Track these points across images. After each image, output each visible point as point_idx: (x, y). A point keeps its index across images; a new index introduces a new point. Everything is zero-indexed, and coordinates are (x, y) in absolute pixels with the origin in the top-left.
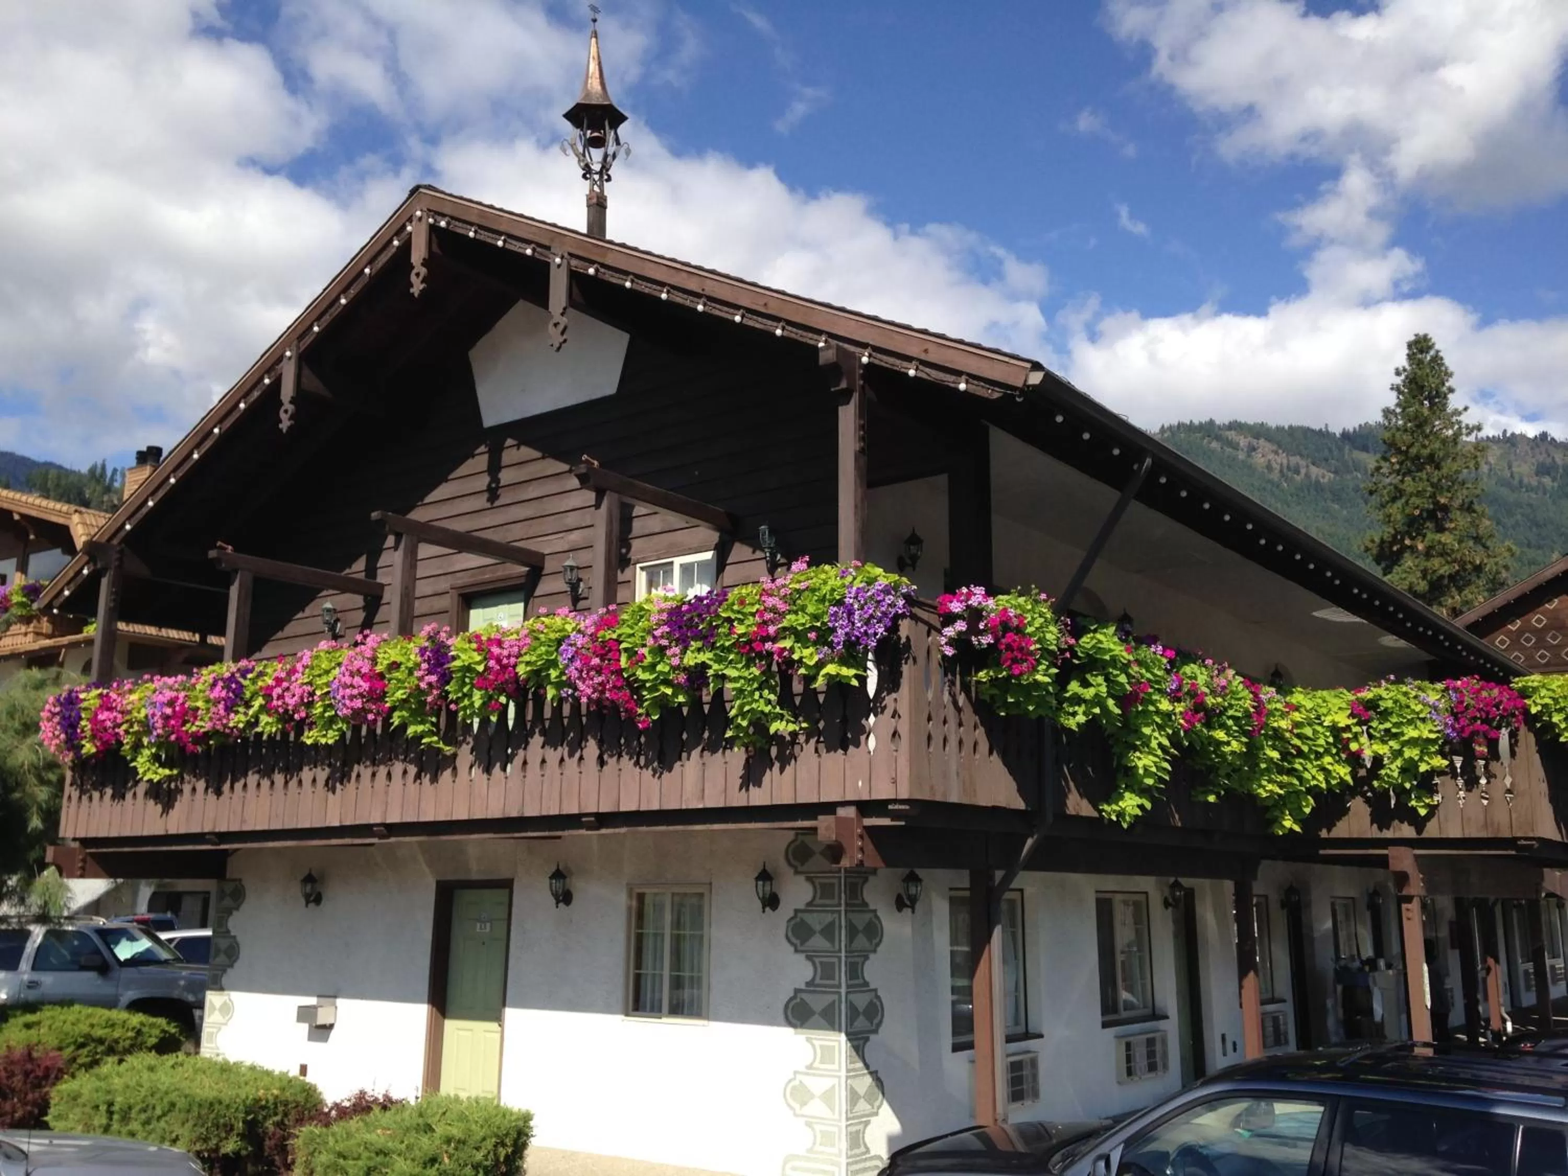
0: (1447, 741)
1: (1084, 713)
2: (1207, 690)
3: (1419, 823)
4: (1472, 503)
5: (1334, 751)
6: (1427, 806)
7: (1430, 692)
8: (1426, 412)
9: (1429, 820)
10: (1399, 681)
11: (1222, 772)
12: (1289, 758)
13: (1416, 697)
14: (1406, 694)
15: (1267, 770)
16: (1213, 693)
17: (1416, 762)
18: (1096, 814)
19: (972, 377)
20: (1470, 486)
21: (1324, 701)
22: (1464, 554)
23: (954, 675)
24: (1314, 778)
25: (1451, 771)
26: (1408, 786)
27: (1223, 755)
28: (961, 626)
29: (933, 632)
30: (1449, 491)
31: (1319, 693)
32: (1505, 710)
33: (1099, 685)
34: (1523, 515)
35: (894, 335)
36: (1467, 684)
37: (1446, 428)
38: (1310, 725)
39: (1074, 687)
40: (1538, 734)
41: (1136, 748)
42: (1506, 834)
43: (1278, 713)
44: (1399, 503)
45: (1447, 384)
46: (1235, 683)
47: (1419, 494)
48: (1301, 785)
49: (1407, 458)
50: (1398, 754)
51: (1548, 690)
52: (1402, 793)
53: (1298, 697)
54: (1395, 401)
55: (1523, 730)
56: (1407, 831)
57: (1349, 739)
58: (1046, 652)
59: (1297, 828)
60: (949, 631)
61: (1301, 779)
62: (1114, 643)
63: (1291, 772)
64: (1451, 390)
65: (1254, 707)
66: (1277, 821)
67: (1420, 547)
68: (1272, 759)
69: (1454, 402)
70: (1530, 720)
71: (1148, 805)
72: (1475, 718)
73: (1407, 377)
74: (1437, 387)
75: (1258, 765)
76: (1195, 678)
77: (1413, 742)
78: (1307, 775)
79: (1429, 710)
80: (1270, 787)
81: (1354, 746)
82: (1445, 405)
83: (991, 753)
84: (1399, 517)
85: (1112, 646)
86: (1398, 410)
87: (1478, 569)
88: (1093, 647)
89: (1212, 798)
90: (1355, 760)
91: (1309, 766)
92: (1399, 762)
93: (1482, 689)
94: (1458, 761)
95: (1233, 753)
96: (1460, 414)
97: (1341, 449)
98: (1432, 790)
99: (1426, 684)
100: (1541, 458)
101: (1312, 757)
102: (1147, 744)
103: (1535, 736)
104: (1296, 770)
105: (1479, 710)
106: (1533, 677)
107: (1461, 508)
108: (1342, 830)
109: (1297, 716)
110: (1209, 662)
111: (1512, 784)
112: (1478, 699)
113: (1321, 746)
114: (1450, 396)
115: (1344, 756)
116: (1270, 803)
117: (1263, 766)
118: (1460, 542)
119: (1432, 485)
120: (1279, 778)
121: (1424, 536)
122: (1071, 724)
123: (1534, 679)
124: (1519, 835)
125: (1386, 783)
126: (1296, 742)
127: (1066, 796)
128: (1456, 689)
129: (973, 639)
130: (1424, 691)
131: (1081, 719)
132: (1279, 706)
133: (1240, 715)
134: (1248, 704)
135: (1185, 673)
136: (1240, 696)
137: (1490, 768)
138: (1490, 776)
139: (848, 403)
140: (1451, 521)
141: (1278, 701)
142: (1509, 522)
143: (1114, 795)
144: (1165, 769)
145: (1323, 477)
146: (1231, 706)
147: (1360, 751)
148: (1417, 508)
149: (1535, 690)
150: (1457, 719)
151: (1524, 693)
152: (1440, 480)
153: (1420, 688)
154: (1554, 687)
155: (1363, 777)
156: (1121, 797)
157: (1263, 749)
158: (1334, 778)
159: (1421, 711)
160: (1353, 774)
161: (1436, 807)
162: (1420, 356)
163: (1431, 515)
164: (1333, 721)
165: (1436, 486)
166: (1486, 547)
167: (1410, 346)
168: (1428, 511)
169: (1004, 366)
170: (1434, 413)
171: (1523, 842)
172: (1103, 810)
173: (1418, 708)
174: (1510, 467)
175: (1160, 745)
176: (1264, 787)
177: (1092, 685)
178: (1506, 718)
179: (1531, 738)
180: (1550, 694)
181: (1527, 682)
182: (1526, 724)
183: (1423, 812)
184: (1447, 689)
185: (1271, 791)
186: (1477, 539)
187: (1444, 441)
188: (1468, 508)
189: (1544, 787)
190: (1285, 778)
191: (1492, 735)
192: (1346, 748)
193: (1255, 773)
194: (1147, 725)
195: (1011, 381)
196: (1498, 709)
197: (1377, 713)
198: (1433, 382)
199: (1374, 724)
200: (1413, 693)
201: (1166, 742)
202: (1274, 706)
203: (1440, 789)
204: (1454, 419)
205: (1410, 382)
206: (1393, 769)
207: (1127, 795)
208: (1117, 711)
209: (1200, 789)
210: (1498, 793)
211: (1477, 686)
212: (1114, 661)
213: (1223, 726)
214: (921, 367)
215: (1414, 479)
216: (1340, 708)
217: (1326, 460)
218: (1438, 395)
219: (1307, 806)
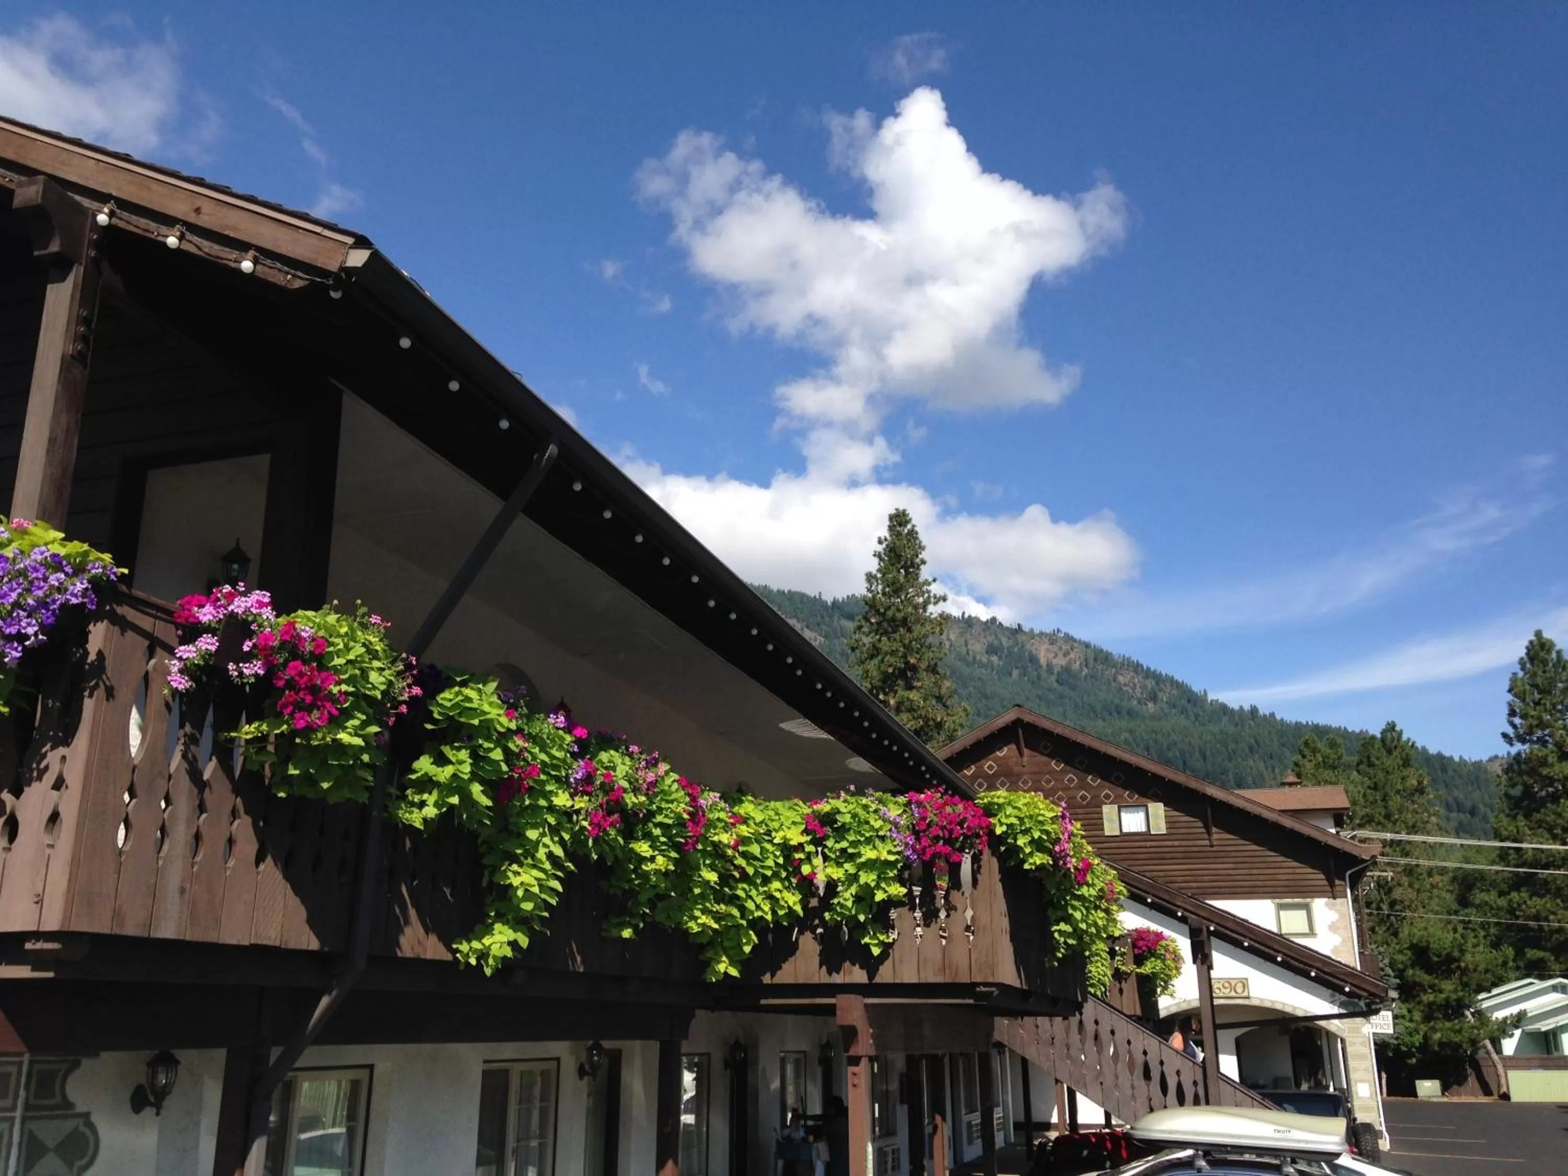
0: (907, 866)
1: (436, 805)
2: (625, 784)
3: (871, 964)
4: (936, 664)
5: (784, 874)
6: (882, 944)
7: (891, 806)
8: (902, 579)
9: (882, 963)
10: (860, 792)
11: (643, 898)
12: (731, 882)
13: (876, 811)
14: (865, 807)
15: (702, 896)
16: (636, 791)
17: (873, 889)
18: (448, 957)
19: (263, 254)
20: (935, 649)
21: (777, 814)
22: (927, 711)
23: (199, 726)
24: (758, 907)
25: (908, 902)
26: (862, 918)
27: (645, 876)
28: (208, 643)
29: (159, 650)
30: (918, 653)
31: (772, 804)
32: (969, 828)
33: (461, 762)
34: (974, 687)
35: (155, 186)
36: (930, 797)
37: (918, 595)
38: (757, 841)
39: (424, 765)
40: (1002, 859)
41: (515, 859)
42: (965, 979)
43: (721, 825)
44: (876, 661)
45: (920, 556)
46: (668, 781)
47: (893, 653)
48: (742, 917)
49: (885, 620)
50: (853, 878)
51: (1015, 808)
52: (858, 929)
53: (747, 808)
54: (877, 567)
55: (987, 853)
56: (858, 975)
57: (800, 859)
58: (362, 700)
59: (734, 972)
60: (187, 652)
61: (743, 910)
62: (491, 704)
63: (733, 900)
64: (923, 562)
65: (689, 813)
66: (707, 964)
67: (892, 702)
68: (708, 882)
69: (925, 573)
70: (995, 841)
71: (524, 941)
72: (937, 838)
73: (887, 546)
74: (912, 557)
75: (691, 891)
76: (614, 768)
77: (870, 865)
78: (750, 905)
79: (889, 826)
80: (704, 919)
81: (806, 869)
82: (917, 575)
83: (260, 859)
84: (875, 673)
85: (486, 708)
86: (879, 575)
87: (939, 726)
88: (457, 705)
89: (627, 933)
90: (806, 885)
91: (753, 893)
92: (853, 889)
93: (946, 804)
94: (917, 890)
95: (657, 872)
96: (929, 584)
97: (831, 617)
98: (888, 926)
99: (888, 796)
100: (990, 639)
101: (759, 881)
102: (530, 852)
103: (999, 861)
104: (738, 897)
105: (943, 828)
106: (999, 793)
107: (927, 670)
108: (789, 973)
109: (744, 830)
110: (634, 748)
111: (973, 918)
112: (941, 815)
113: (770, 868)
114: (922, 567)
115: (794, 881)
116: (705, 940)
117: (697, 891)
118: (925, 700)
119: (904, 646)
120: (716, 908)
121: (896, 692)
122: (416, 818)
123: (1001, 795)
124: (978, 980)
125: (839, 914)
126: (741, 861)
127: (400, 931)
128: (919, 804)
129: (231, 666)
130: (885, 805)
131: (430, 811)
132: (722, 815)
133: (670, 822)
134: (682, 808)
135: (601, 762)
136: (674, 796)
137: (951, 899)
138: (950, 908)
139: (63, 279)
140: (918, 680)
141: (722, 810)
142: (964, 693)
143: (478, 928)
144: (553, 890)
145: (815, 640)
146: (660, 810)
147: (813, 874)
148: (890, 666)
149: (1000, 807)
150: (918, 839)
151: (990, 811)
152: (910, 642)
153: (880, 801)
154: (1019, 804)
155: (814, 908)
156: (489, 930)
157: (699, 869)
158: (782, 907)
159: (881, 828)
160: (804, 903)
161: (890, 945)
162: (898, 528)
163: (902, 673)
164: (784, 838)
165: (907, 647)
166: (945, 706)
167: (891, 518)
168: (899, 669)
169: (314, 240)
170: (908, 581)
171: (983, 989)
172: (458, 951)
173: (877, 824)
174: (966, 646)
175: (551, 856)
176: (696, 918)
177: (449, 762)
178: (969, 840)
179: (994, 861)
180: (1016, 812)
181: (992, 797)
182: (989, 847)
183: (876, 951)
184: (908, 804)
185: (703, 925)
186: (939, 698)
187: (916, 607)
188: (933, 669)
189: (1005, 923)
190: (723, 908)
191: (954, 858)
192: (797, 871)
193: (686, 901)
194: (535, 826)
195: (321, 262)
196: (962, 828)
197: (834, 830)
198: (909, 553)
199: (830, 843)
200: (874, 807)
201: (558, 851)
202: (717, 815)
203: (896, 923)
204: (925, 588)
205: (891, 551)
206: (847, 896)
207: (498, 927)
208: (486, 801)
209: (615, 920)
210: (957, 929)
211: (940, 801)
212: (486, 729)
213: (648, 836)
214: (189, 236)
215: (889, 639)
216: (794, 823)
217: (819, 624)
218: (912, 565)
219: (748, 944)
